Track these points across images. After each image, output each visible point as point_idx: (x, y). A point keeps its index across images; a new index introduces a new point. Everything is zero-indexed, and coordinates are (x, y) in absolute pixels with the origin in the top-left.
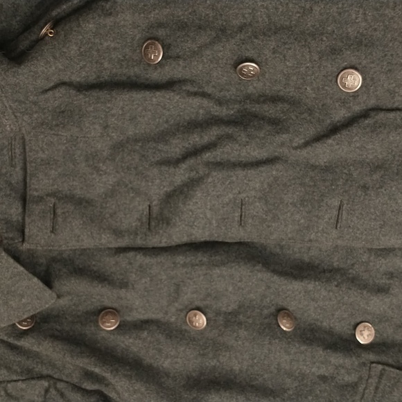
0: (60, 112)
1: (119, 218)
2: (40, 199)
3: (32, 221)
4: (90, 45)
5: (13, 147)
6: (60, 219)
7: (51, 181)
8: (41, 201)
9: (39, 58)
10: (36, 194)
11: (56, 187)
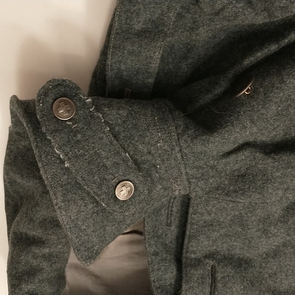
0: (238, 176)
1: (279, 279)
2: (198, 263)
3: (190, 288)
4: (289, 102)
5: (171, 205)
6: (219, 285)
7: (211, 242)
8: (199, 265)
9: (235, 122)
10: (193, 256)
11: (215, 247)
